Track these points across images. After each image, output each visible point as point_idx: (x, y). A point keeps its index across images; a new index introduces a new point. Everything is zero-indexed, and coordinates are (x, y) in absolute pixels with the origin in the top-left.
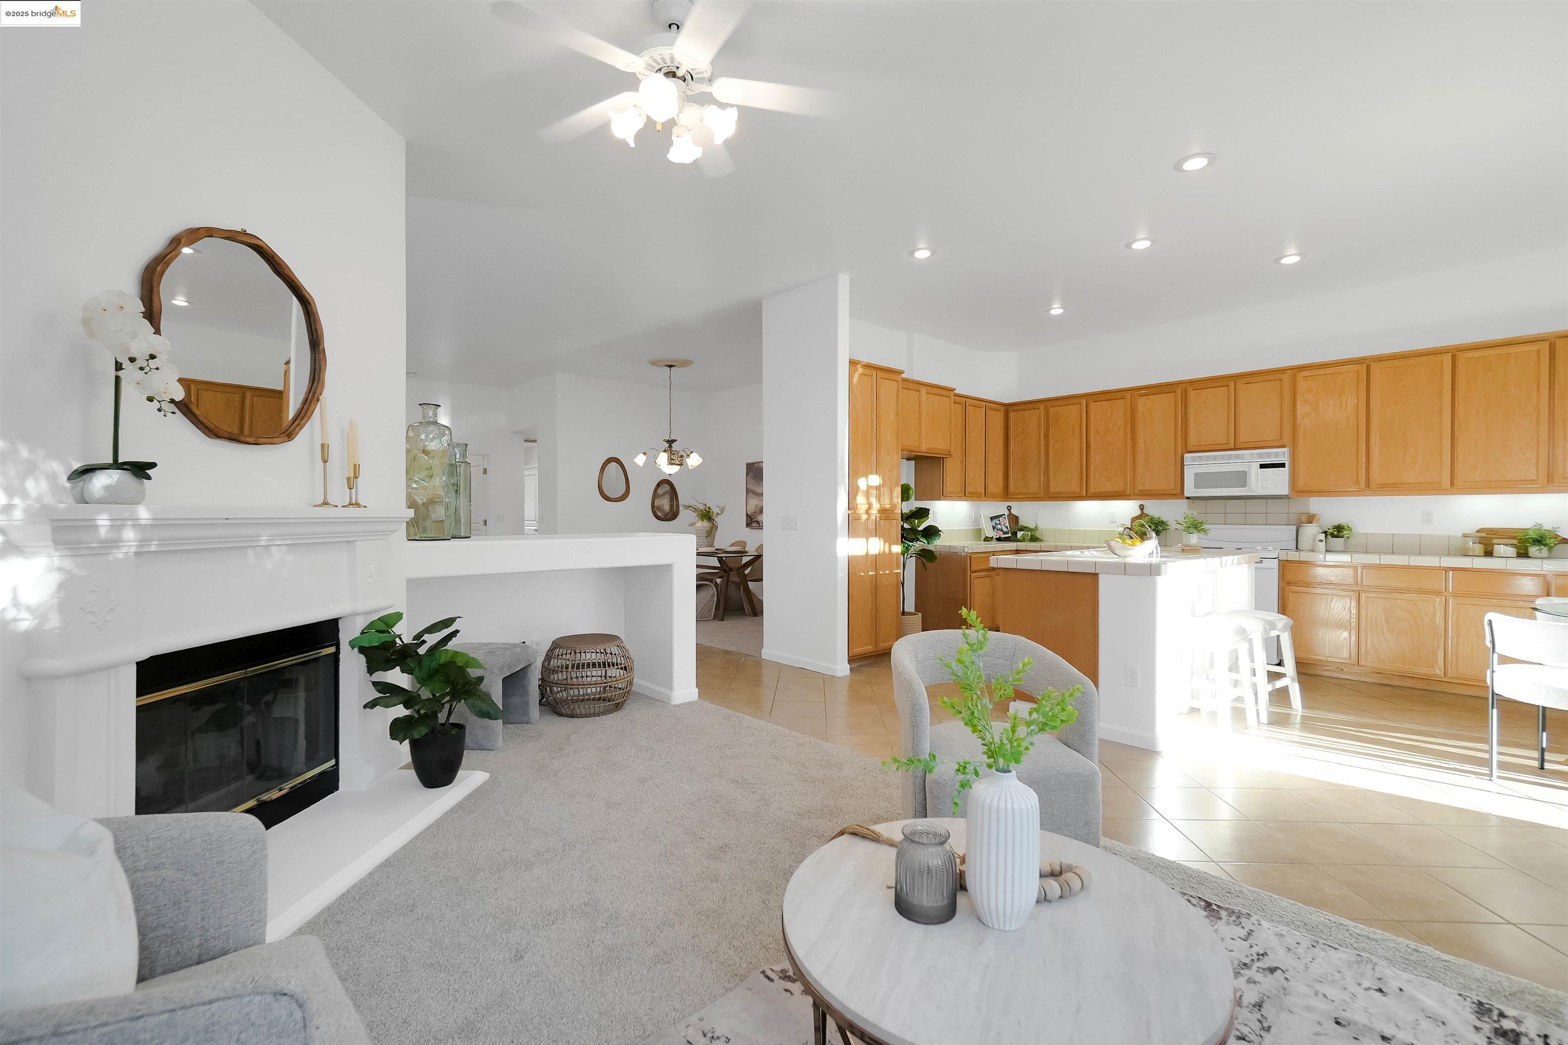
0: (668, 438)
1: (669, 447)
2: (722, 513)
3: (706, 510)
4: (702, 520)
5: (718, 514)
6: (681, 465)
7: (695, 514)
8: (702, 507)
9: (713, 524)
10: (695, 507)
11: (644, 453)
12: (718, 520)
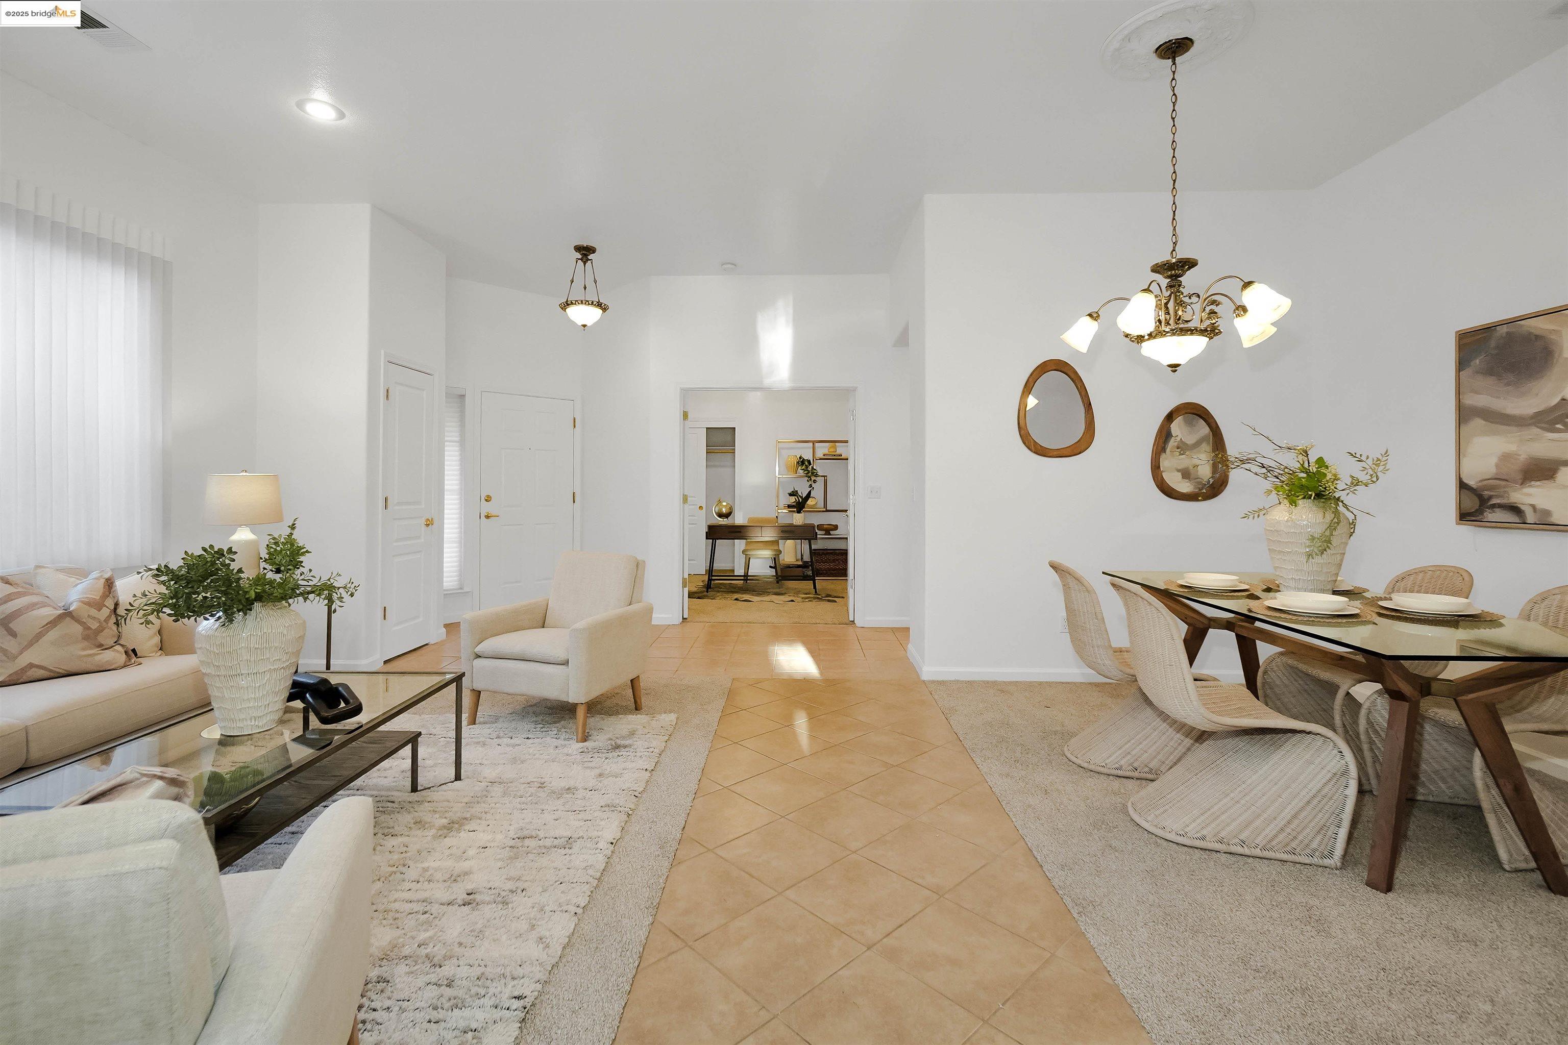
0: (1164, 257)
1: (1170, 286)
2: (1374, 478)
3: (1307, 472)
4: (1293, 503)
5: (1356, 482)
6: (1211, 332)
7: (1267, 485)
8: (1292, 461)
9: (1336, 513)
10: (1267, 462)
11: (1090, 315)
12: (1355, 500)
